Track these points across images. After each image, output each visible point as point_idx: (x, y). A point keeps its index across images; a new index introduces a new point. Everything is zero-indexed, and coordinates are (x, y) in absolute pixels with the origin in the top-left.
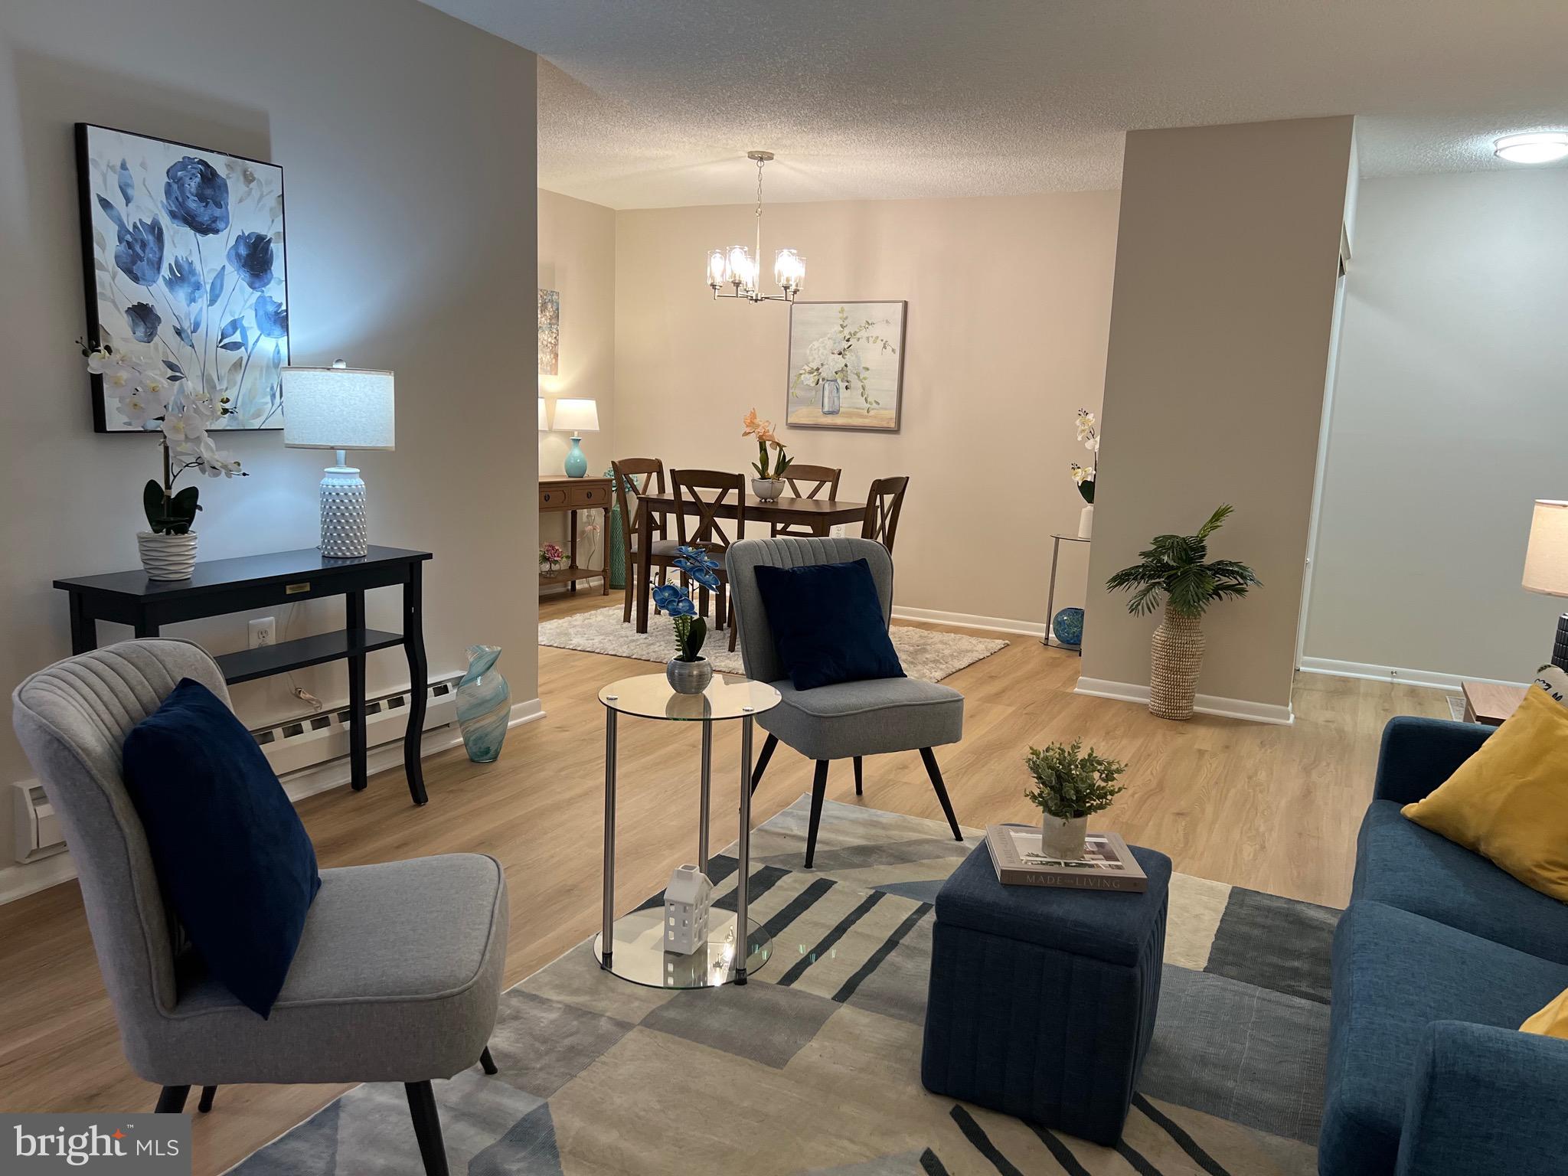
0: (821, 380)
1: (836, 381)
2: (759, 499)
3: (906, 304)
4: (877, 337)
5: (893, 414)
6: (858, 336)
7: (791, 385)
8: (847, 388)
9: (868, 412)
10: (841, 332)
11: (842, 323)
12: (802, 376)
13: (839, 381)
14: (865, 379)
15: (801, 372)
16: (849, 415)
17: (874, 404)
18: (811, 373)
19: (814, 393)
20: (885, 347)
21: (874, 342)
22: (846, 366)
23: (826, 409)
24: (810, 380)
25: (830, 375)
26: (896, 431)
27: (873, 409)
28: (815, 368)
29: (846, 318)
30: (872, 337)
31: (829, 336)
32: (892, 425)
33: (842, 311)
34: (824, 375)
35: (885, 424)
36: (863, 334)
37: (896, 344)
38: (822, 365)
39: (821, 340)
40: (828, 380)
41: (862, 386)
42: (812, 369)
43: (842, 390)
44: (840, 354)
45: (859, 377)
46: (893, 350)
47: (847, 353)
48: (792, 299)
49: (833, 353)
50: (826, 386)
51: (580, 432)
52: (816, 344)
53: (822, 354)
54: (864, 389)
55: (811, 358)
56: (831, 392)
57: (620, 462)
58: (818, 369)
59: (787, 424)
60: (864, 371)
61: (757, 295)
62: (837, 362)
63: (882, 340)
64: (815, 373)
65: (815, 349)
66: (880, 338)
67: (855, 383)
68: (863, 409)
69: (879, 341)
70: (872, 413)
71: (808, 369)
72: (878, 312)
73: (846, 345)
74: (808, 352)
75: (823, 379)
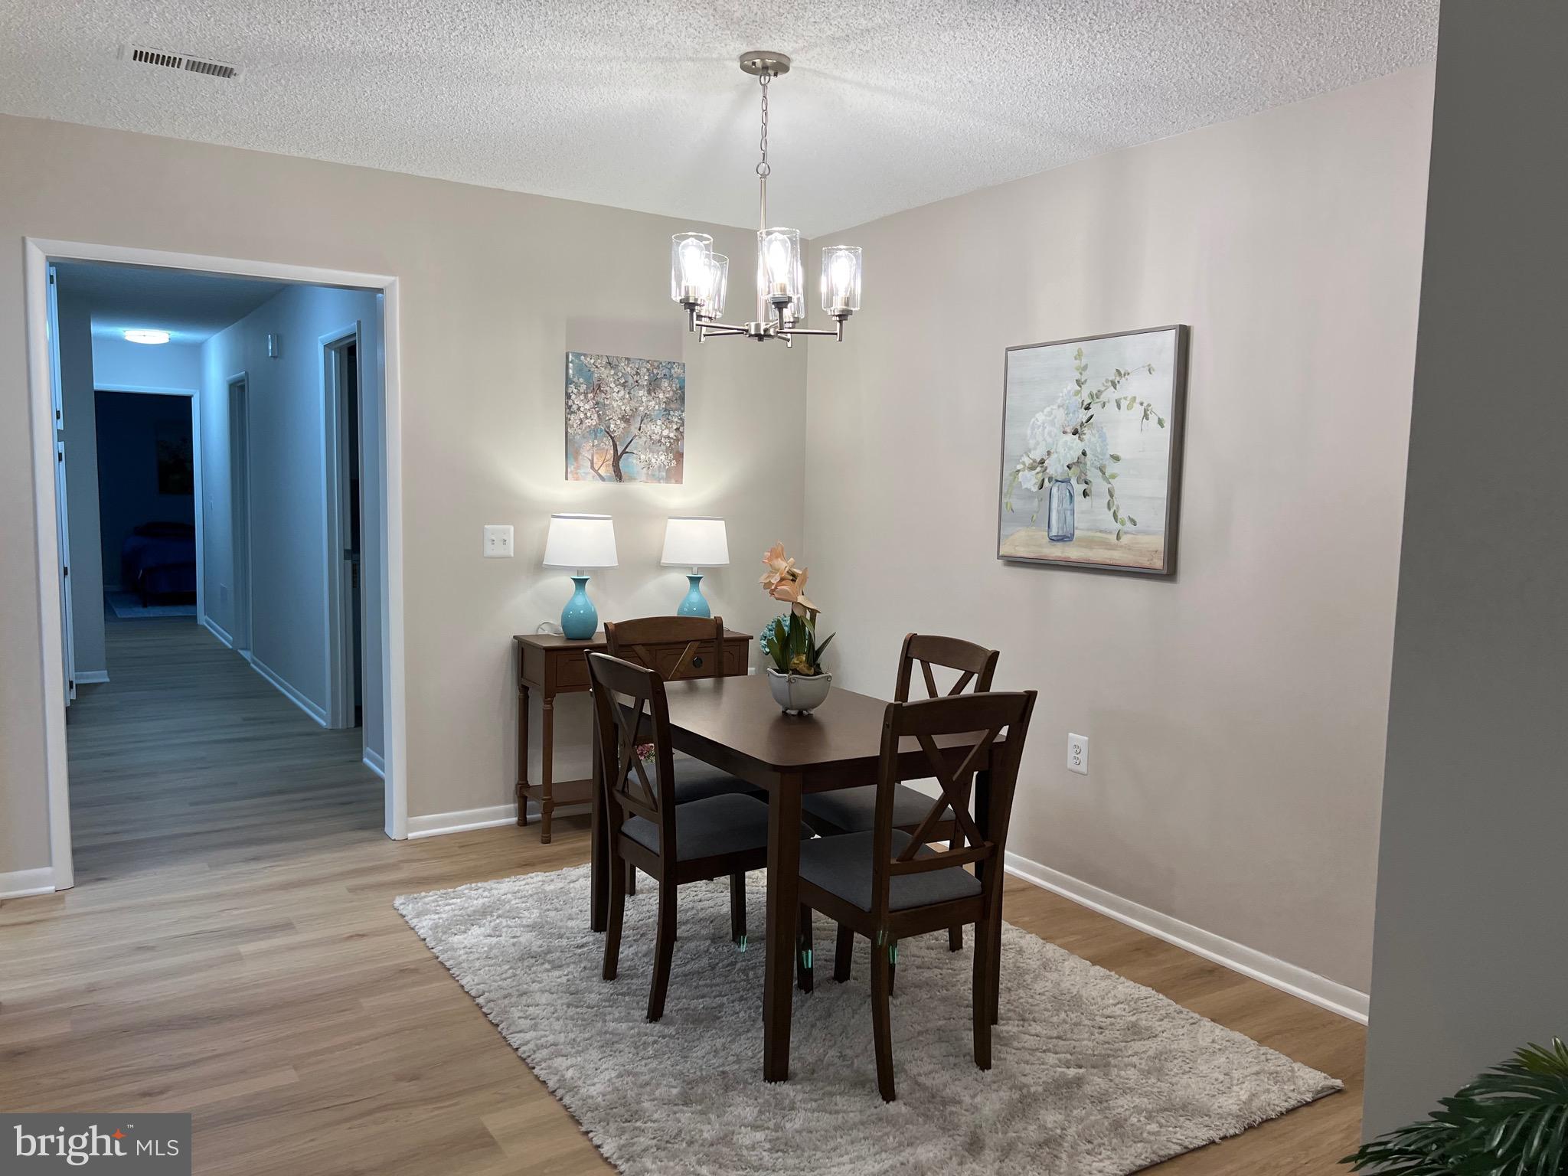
0: (1046, 480)
1: (1067, 481)
3: (1184, 335)
4: (1134, 399)
5: (1159, 542)
6: (1103, 398)
7: (1004, 491)
8: (1085, 494)
9: (1118, 538)
10: (1078, 393)
11: (1078, 376)
12: (1021, 473)
13: (1073, 482)
14: (1113, 476)
15: (1019, 467)
16: (1089, 543)
17: (1129, 524)
18: (1032, 468)
19: (1036, 502)
20: (1146, 416)
21: (1129, 407)
22: (1084, 454)
23: (1054, 532)
24: (1029, 480)
25: (1060, 471)
26: (1169, 572)
27: (1126, 533)
28: (1038, 460)
29: (1085, 368)
30: (1125, 398)
31: (1059, 401)
32: (1158, 563)
33: (1079, 356)
34: (1051, 471)
35: (1144, 562)
36: (1110, 394)
37: (1164, 408)
38: (1049, 453)
39: (1048, 409)
40: (1057, 481)
41: (1109, 491)
42: (1034, 461)
43: (1078, 497)
44: (1075, 433)
45: (1104, 473)
46: (1160, 422)
47: (1086, 430)
48: (838, 331)
49: (1064, 432)
50: (1055, 490)
52: (1040, 417)
53: (1049, 434)
54: (1111, 496)
55: (1032, 443)
56: (1061, 501)
58: (1042, 462)
59: (999, 557)
60: (1112, 461)
61: (758, 327)
62: (1068, 448)
63: (1142, 404)
64: (1039, 469)
65: (1039, 427)
66: (1138, 401)
67: (1099, 485)
68: (1110, 533)
69: (1136, 405)
70: (1125, 539)
71: (1028, 461)
72: (1134, 350)
73: (1083, 416)
74: (1029, 432)
75: (1050, 479)
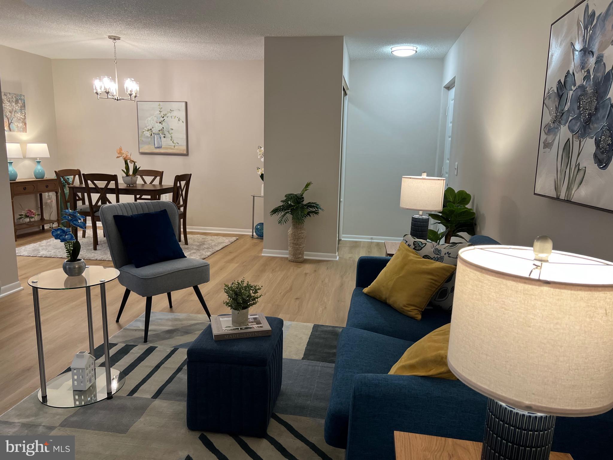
0: (153, 134)
1: (159, 134)
2: (126, 185)
3: (186, 103)
4: (175, 116)
5: (185, 148)
6: (167, 115)
7: (140, 136)
8: (164, 137)
9: (174, 147)
10: (160, 114)
11: (160, 110)
12: (145, 132)
13: (161, 134)
14: (172, 133)
15: (144, 130)
16: (167, 148)
17: (177, 144)
18: (148, 131)
19: (150, 139)
20: (179, 120)
21: (174, 118)
22: (163, 128)
23: (156, 146)
24: (148, 134)
25: (156, 132)
26: (187, 155)
27: (176, 146)
28: (150, 129)
29: (162, 108)
30: (173, 116)
31: (155, 115)
32: (185, 152)
33: (159, 105)
34: (154, 132)
35: (182, 152)
36: (169, 115)
37: (184, 119)
38: (153, 127)
39: (151, 117)
40: (156, 134)
41: (171, 136)
42: (149, 129)
43: (162, 138)
44: (160, 123)
45: (169, 133)
46: (183, 122)
47: (163, 122)
48: (134, 100)
49: (157, 123)
50: (155, 136)
51: (40, 158)
52: (149, 119)
53: (152, 123)
54: (172, 138)
55: (147, 125)
56: (157, 139)
57: (59, 171)
58: (151, 129)
59: (139, 152)
60: (171, 130)
61: (117, 98)
62: (158, 127)
63: (178, 118)
64: (150, 131)
65: (149, 121)
66: (177, 117)
67: (167, 135)
68: (172, 146)
69: (176, 118)
70: (176, 147)
71: (147, 129)
72: (174, 106)
73: (162, 119)
74: (146, 122)
75: (154, 134)
